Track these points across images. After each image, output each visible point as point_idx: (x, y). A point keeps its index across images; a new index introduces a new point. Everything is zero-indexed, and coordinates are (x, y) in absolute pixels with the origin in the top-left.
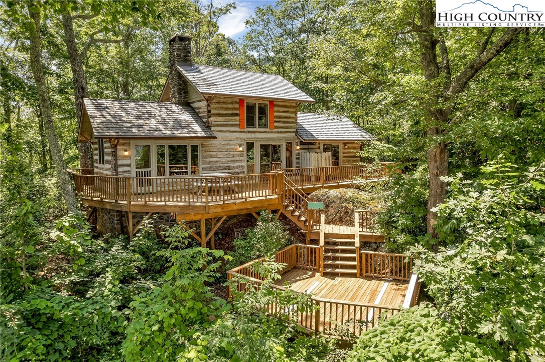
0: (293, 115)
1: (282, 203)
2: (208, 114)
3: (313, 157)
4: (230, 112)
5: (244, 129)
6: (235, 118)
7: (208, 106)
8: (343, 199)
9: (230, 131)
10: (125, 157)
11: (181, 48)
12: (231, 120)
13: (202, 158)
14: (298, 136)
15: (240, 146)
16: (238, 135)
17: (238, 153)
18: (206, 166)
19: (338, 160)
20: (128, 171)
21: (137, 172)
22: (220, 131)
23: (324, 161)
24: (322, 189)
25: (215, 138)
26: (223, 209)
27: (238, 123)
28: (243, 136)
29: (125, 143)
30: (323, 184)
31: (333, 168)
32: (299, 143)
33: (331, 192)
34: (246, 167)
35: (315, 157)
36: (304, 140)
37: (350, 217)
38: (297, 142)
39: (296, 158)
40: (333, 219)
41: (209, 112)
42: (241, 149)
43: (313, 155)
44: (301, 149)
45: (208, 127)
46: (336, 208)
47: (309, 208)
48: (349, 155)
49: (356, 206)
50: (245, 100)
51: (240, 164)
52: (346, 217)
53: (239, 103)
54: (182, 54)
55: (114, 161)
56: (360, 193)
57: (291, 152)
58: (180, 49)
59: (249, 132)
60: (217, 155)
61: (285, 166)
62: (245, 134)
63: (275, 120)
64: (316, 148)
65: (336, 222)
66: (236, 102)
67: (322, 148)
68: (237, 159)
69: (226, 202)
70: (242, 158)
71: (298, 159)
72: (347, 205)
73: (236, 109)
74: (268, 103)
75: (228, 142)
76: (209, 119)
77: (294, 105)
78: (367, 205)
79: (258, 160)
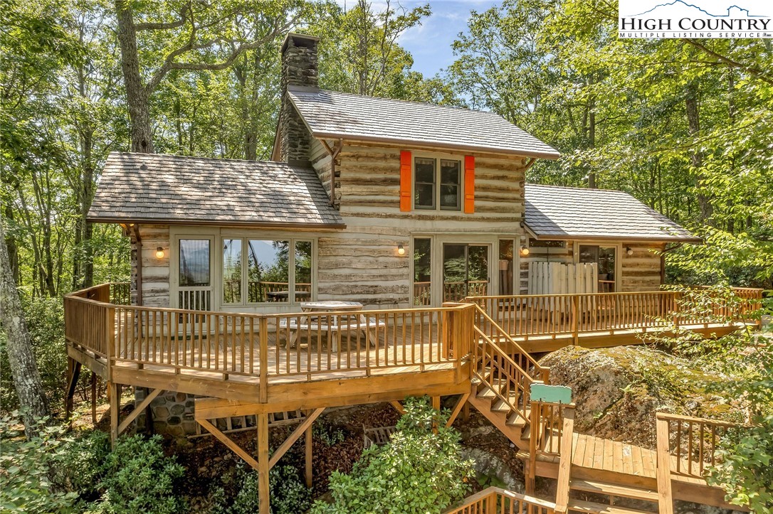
0: (516, 185)
1: (470, 378)
2: (333, 181)
3: (556, 273)
4: (381, 176)
5: (410, 211)
6: (390, 188)
7: (335, 162)
8: (623, 375)
9: (379, 216)
10: (157, 263)
11: (298, 58)
12: (383, 193)
13: (319, 268)
14: (525, 227)
15: (400, 246)
16: (396, 223)
17: (397, 259)
18: (327, 284)
19: (613, 280)
20: (164, 291)
21: (181, 292)
22: (357, 215)
23: (580, 281)
24: (571, 346)
25: (343, 227)
26: (305, 393)
27: (396, 198)
28: (409, 225)
29: (160, 235)
30: (576, 333)
31: (601, 296)
32: (527, 244)
33: (594, 355)
34: (411, 290)
35: (560, 273)
36: (538, 235)
37: (640, 421)
38: (525, 241)
39: (522, 274)
40: (596, 421)
41: (337, 175)
42: (401, 251)
43: (555, 267)
44: (532, 255)
45: (332, 205)
46: (606, 397)
47: (534, 397)
48: (636, 269)
49: (656, 394)
50: (412, 151)
51: (400, 283)
52: (629, 422)
53: (400, 159)
54: (300, 69)
55: (135, 269)
56: (668, 361)
57: (510, 260)
58: (296, 61)
59: (421, 218)
60: (351, 262)
61: (496, 290)
62: (413, 221)
63: (477, 193)
64: (565, 255)
65: (603, 431)
66: (393, 157)
67: (577, 254)
68: (394, 271)
69: (314, 378)
70: (405, 271)
71: (525, 275)
72: (632, 390)
73: (392, 170)
74: (461, 158)
75: (376, 237)
76: (336, 189)
77: (519, 164)
78: (687, 394)
79: (437, 276)
